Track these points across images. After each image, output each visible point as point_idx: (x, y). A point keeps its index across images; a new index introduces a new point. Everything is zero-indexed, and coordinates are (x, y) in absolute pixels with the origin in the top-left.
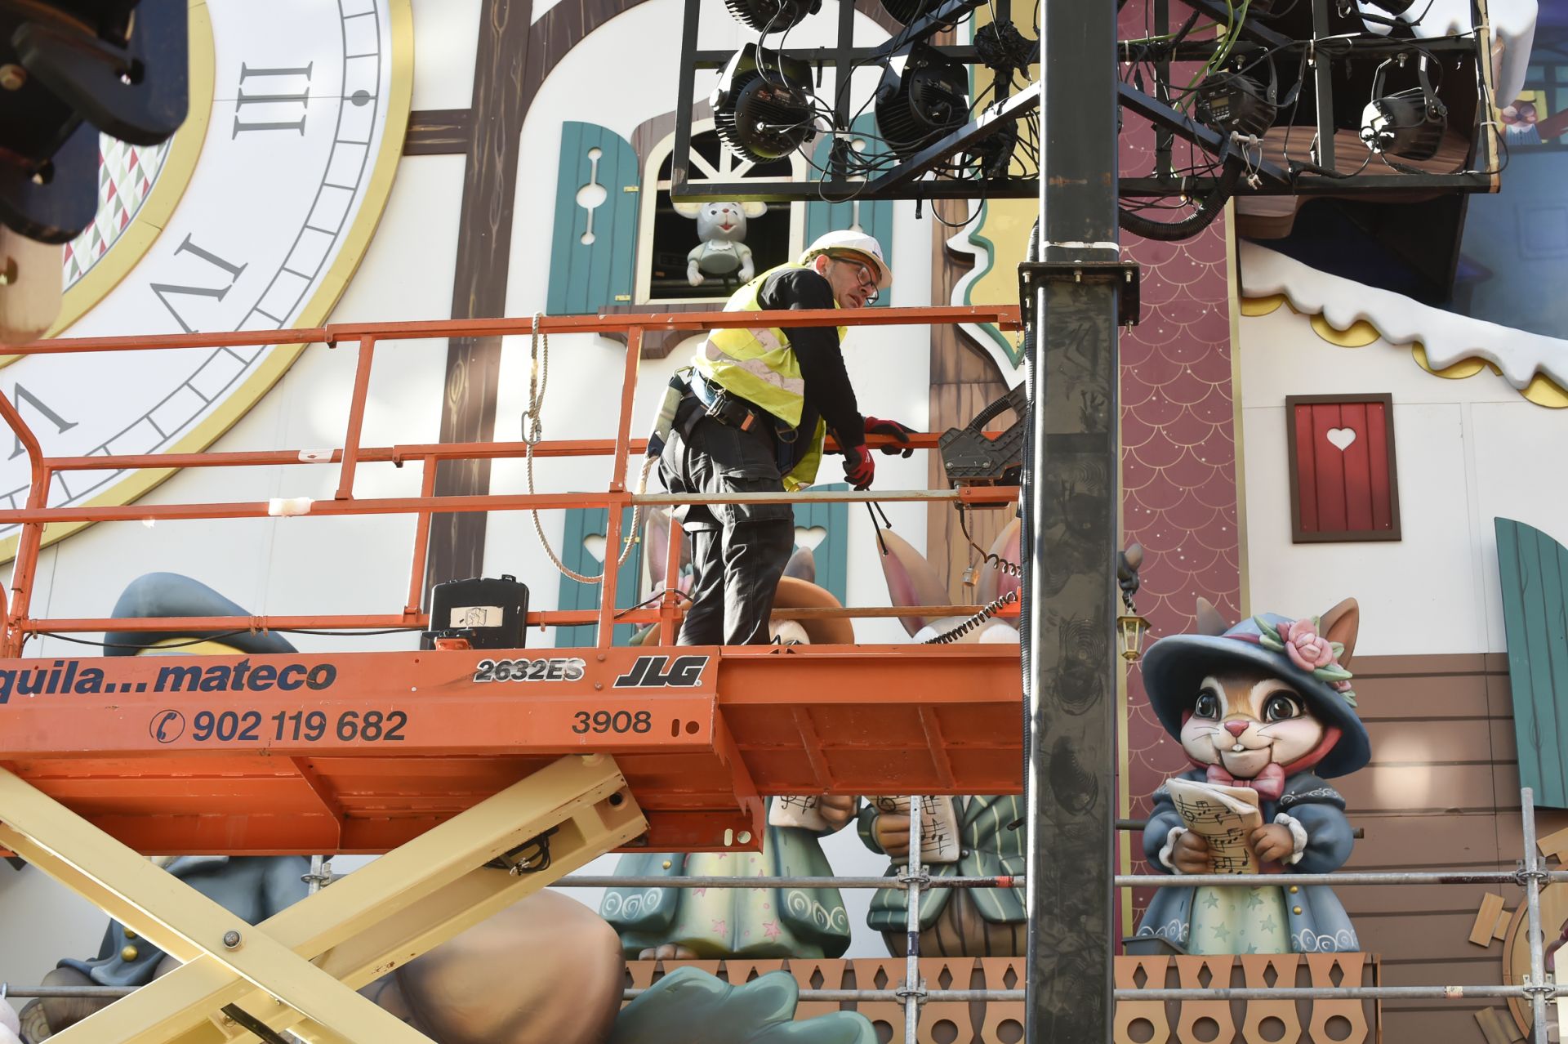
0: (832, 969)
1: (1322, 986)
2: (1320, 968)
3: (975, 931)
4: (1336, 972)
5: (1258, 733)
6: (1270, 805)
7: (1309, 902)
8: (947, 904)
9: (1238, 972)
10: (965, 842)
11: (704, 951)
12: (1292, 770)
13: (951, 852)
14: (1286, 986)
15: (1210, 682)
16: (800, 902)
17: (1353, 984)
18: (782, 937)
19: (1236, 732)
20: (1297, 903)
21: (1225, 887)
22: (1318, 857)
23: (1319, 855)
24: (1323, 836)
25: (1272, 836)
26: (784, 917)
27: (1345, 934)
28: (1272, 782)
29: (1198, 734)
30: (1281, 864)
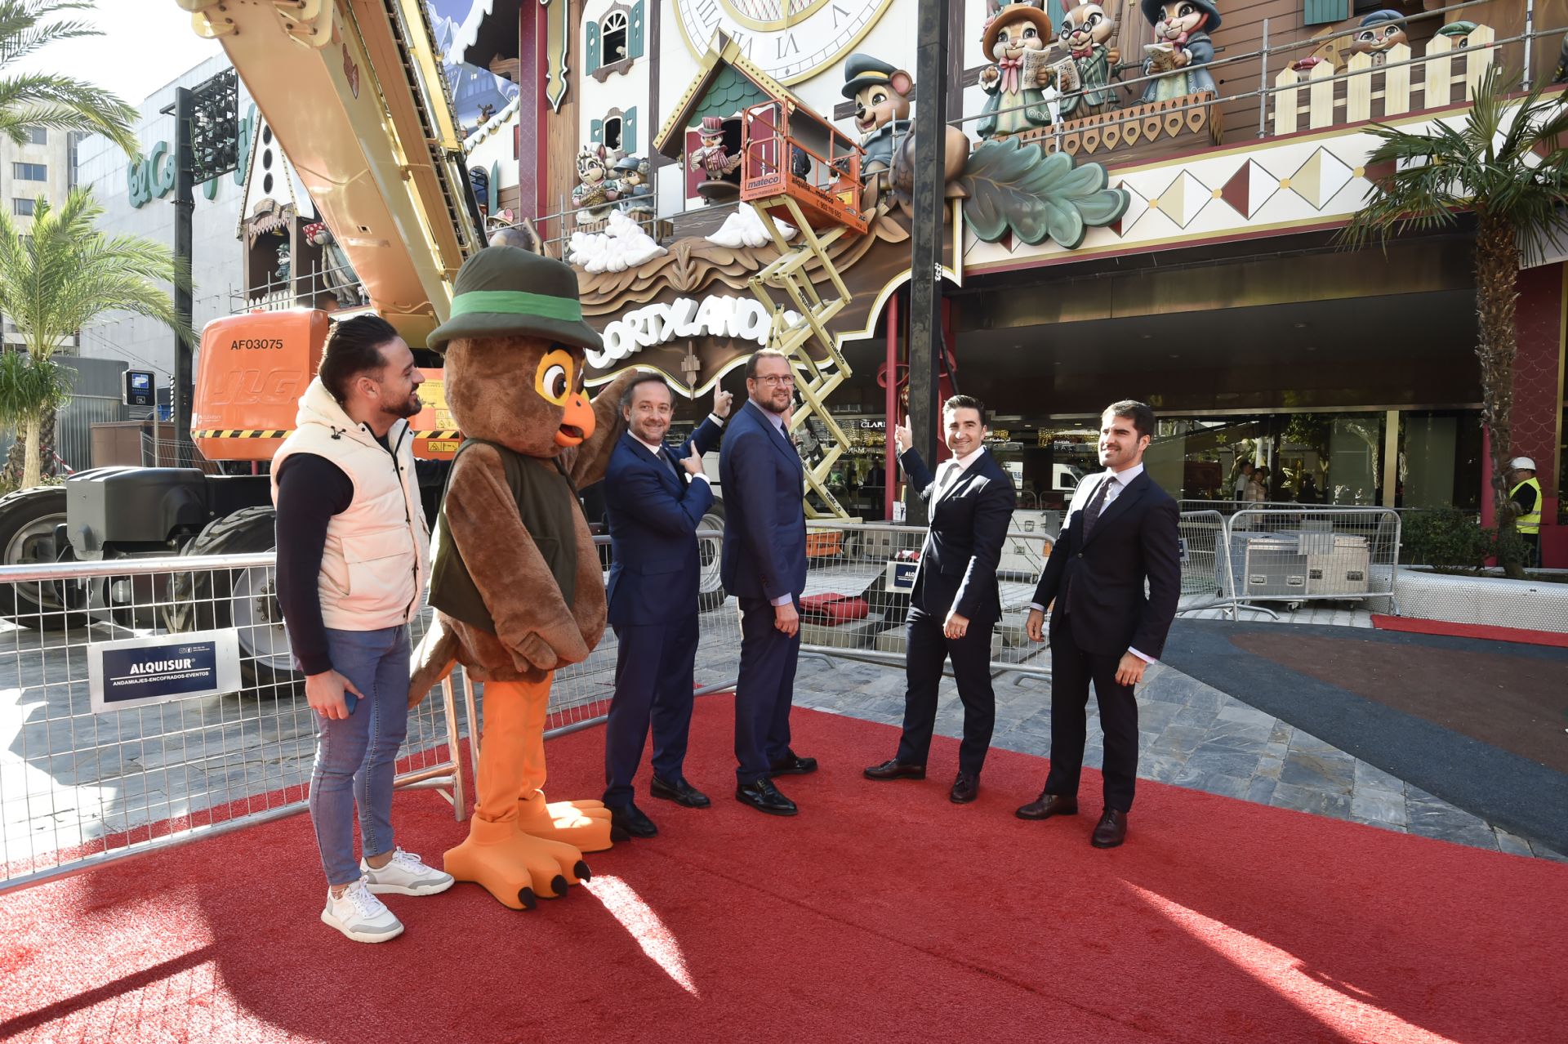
0: (1048, 129)
1: (1191, 104)
2: (1191, 99)
3: (1087, 110)
4: (1196, 99)
5: (1176, 22)
6: (1180, 46)
7: (1196, 78)
8: (1078, 103)
9: (1163, 106)
10: (1082, 82)
11: (1005, 134)
12: (1190, 33)
13: (1077, 86)
14: (1179, 107)
15: (1163, 8)
16: (1033, 112)
17: (1202, 102)
18: (1028, 125)
19: (1168, 24)
20: (1191, 78)
21: (1166, 77)
22: (1196, 61)
23: (1196, 59)
24: (1198, 54)
25: (1179, 58)
26: (1028, 119)
27: (1209, 85)
28: (1181, 39)
29: (1161, 26)
30: (1184, 65)
